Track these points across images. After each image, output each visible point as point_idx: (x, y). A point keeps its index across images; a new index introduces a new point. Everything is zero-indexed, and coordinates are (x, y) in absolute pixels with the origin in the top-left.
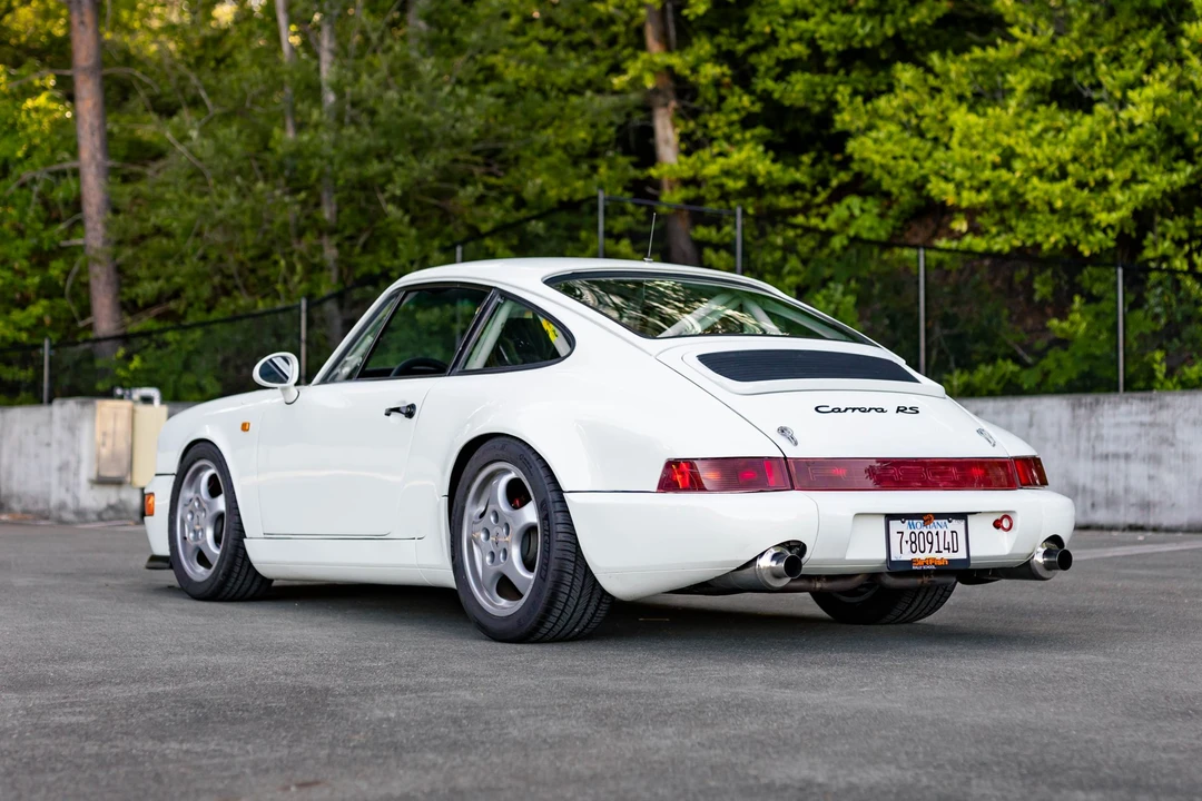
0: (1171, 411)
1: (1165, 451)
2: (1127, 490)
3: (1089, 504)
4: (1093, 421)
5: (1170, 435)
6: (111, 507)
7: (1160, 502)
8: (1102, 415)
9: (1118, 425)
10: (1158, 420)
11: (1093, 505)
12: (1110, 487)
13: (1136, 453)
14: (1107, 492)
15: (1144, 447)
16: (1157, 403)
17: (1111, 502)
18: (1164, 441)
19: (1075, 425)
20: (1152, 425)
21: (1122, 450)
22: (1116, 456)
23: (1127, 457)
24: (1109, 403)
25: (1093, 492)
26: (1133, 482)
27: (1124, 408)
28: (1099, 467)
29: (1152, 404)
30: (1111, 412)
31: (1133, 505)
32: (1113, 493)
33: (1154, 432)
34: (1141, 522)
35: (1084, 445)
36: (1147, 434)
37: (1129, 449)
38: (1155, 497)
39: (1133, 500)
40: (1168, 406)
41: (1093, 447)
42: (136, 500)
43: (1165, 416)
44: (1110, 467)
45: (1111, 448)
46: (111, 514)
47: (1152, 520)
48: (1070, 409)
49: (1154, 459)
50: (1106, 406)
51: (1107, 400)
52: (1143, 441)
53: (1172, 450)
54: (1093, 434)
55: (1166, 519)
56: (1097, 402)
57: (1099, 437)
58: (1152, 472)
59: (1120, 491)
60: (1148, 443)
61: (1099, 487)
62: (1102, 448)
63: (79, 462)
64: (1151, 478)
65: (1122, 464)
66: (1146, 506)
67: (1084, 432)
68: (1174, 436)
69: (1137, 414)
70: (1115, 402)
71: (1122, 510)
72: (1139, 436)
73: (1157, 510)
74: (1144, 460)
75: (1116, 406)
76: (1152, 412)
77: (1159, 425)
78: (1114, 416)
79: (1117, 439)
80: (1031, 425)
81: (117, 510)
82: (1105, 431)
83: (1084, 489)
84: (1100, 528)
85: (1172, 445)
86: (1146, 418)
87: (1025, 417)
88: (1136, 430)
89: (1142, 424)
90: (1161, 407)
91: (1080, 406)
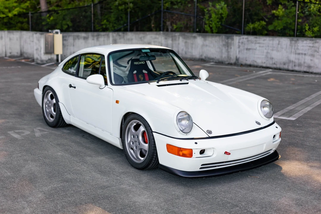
0: (318, 44)
1: (316, 54)
2: (304, 63)
3: (293, 65)
4: (296, 45)
5: (317, 50)
6: (49, 59)
7: (313, 66)
8: (299, 43)
9: (303, 46)
10: (315, 46)
11: (295, 66)
12: (300, 61)
13: (308, 53)
14: (299, 63)
15: (310, 52)
16: (315, 41)
17: (300, 65)
18: (316, 51)
19: (291, 45)
20: (313, 47)
21: (304, 52)
22: (302, 54)
23: (305, 54)
24: (301, 40)
25: (295, 62)
26: (306, 61)
27: (305, 42)
28: (297, 56)
29: (313, 42)
30: (301, 43)
31: (306, 66)
32: (300, 63)
33: (313, 49)
34: (308, 71)
35: (293, 50)
36: (311, 49)
37: (306, 52)
38: (312, 65)
39: (306, 65)
40: (318, 42)
41: (296, 51)
42: (55, 57)
43: (316, 45)
44: (300, 56)
45: (301, 52)
46: (49, 61)
47: (311, 71)
48: (290, 41)
49: (313, 55)
50: (300, 41)
51: (300, 39)
52: (310, 51)
53: (318, 54)
54: (296, 48)
55: (315, 71)
56: (298, 40)
57: (298, 49)
58: (312, 59)
59: (302, 62)
60: (311, 51)
61: (297, 61)
62: (298, 52)
63: (41, 48)
64: (311, 60)
65: (304, 56)
66: (309, 67)
67: (293, 47)
68: (319, 50)
69: (309, 44)
70: (302, 40)
71: (303, 67)
72: (309, 49)
73: (312, 68)
74: (310, 56)
75: (303, 41)
76: (313, 44)
77: (315, 47)
78: (302, 44)
79: (303, 49)
80: (279, 44)
81: (50, 60)
82: (299, 48)
83: (293, 61)
84: (296, 71)
85: (318, 52)
86: (311, 45)
87: (277, 42)
88: (308, 48)
89: (310, 46)
90: (316, 43)
91: (293, 40)
